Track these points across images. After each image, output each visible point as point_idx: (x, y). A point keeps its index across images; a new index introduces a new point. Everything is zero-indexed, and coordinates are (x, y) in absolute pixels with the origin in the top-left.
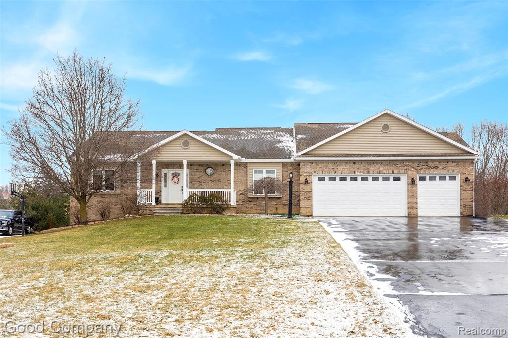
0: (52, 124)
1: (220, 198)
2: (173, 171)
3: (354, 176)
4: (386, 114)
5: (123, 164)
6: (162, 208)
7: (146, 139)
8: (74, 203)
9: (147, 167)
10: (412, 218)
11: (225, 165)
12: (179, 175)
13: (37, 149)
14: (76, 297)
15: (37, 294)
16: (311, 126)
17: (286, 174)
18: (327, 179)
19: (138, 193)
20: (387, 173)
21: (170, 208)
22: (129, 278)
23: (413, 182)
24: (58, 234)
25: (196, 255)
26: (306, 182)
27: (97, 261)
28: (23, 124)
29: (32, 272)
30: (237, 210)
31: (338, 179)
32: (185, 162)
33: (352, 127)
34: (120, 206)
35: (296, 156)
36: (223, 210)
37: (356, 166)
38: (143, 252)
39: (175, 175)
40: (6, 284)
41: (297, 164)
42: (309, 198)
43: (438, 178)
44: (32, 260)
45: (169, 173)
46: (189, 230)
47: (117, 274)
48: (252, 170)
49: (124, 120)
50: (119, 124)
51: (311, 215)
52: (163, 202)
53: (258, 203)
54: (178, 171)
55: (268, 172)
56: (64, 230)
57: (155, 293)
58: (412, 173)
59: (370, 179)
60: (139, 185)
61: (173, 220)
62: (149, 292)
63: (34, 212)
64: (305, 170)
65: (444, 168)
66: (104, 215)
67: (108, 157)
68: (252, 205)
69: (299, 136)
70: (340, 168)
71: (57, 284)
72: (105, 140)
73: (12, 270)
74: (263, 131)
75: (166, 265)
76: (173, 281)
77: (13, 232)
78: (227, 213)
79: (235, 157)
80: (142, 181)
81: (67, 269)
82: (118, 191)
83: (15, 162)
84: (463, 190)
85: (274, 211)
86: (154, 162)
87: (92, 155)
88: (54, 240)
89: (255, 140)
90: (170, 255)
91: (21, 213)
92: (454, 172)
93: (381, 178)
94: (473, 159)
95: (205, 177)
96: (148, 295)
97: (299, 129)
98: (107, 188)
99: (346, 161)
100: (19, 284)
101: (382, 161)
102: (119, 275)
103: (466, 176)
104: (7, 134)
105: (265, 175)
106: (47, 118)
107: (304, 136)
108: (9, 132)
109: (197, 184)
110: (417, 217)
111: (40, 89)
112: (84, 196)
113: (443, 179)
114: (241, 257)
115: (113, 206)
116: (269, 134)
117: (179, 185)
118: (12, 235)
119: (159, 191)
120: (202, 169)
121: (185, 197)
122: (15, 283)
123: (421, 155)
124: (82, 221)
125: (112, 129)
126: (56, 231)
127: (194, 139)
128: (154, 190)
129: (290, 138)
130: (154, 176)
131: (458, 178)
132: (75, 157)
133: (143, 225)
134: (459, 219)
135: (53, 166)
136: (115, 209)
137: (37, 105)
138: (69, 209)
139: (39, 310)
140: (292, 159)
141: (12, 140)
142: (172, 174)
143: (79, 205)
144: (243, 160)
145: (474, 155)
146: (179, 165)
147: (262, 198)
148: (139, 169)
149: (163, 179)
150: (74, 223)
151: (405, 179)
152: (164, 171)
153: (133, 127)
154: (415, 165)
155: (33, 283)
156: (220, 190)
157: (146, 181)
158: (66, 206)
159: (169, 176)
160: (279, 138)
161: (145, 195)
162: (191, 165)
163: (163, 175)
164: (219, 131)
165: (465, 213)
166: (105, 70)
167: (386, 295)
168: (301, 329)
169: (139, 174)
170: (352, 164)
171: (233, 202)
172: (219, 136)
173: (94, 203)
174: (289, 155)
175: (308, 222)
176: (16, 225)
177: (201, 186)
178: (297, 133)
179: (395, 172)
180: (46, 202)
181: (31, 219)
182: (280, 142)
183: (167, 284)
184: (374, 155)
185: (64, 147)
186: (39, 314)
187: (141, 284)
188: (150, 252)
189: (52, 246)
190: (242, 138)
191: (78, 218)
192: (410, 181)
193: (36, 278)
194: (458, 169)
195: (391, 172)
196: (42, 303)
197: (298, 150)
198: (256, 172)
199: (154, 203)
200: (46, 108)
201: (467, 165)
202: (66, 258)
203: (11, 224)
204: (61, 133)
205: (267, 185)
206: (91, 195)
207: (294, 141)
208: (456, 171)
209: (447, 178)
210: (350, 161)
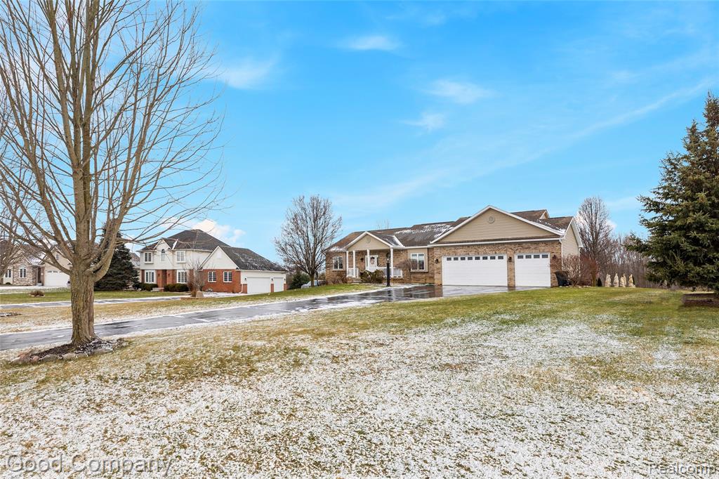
4: (490, 209)
10: (512, 288)
17: (430, 256)
18: (452, 259)
20: (492, 254)
21: (360, 280)
26: (437, 261)
30: (403, 280)
31: (459, 259)
32: (368, 251)
35: (430, 243)
37: (470, 249)
42: (440, 273)
43: (532, 256)
48: (410, 254)
51: (442, 285)
53: (416, 276)
55: (419, 255)
58: (510, 253)
59: (481, 258)
64: (437, 254)
65: (535, 249)
68: (411, 276)
70: (459, 251)
79: (392, 246)
82: (344, 270)
84: (553, 265)
85: (424, 281)
86: (354, 252)
92: (544, 251)
93: (489, 258)
99: (463, 246)
103: (554, 254)
109: (382, 264)
110: (515, 287)
113: (537, 257)
120: (384, 254)
127: (371, 236)
131: (549, 256)
140: (428, 246)
145: (561, 237)
147: (417, 273)
151: (505, 258)
154: (512, 246)
162: (373, 252)
170: (467, 248)
179: (499, 252)
192: (508, 260)
194: (547, 248)
195: (494, 252)
198: (413, 256)
201: (554, 245)
208: (546, 250)
209: (541, 256)
210: (466, 245)
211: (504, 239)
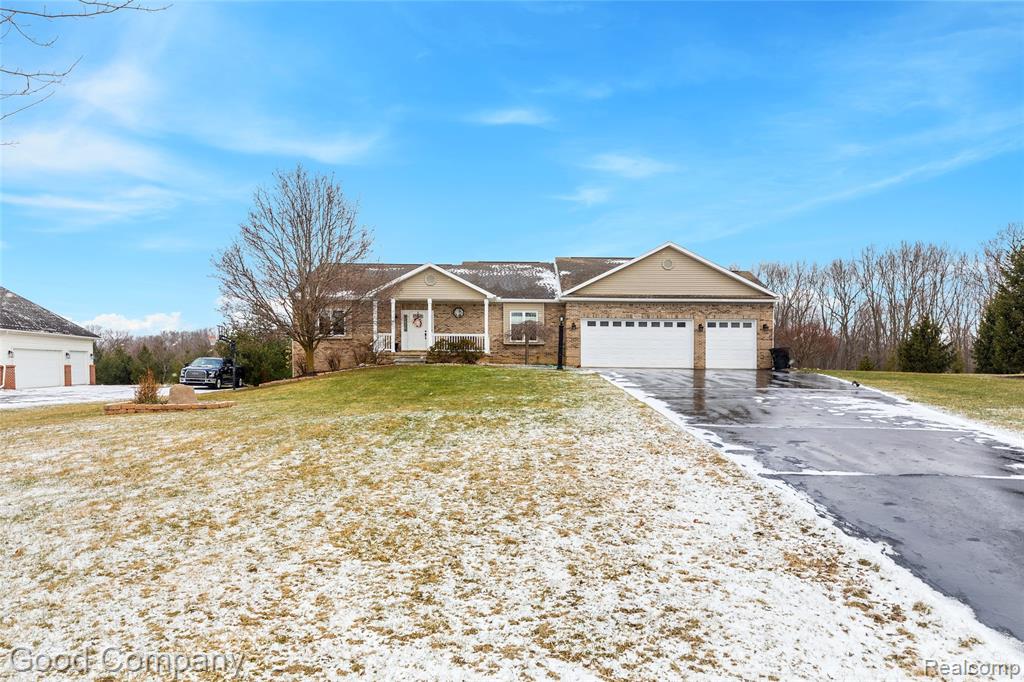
0: (271, 253)
1: (473, 344)
2: (415, 312)
3: (630, 320)
4: (669, 248)
5: (356, 303)
6: (402, 357)
7: (384, 273)
8: (296, 349)
9: (384, 307)
10: (699, 371)
11: (476, 306)
12: (422, 316)
13: (253, 282)
14: (351, 481)
15: (298, 477)
16: (575, 261)
17: (548, 317)
18: (598, 323)
19: (375, 338)
20: (669, 318)
21: (413, 357)
22: (410, 452)
23: (701, 328)
24: (283, 388)
25: (477, 417)
26: (574, 327)
27: (356, 425)
28: (234, 253)
29: (278, 442)
30: (491, 359)
31: (611, 324)
32: (430, 302)
33: (627, 263)
34: (352, 354)
35: (560, 295)
36: (477, 359)
37: (634, 308)
38: (407, 412)
39: (418, 317)
40: (249, 460)
41: (562, 305)
42: (577, 347)
43: (729, 324)
44: (272, 425)
45: (410, 313)
46: (447, 384)
47: (391, 444)
48: (509, 311)
49: (357, 249)
50: (351, 254)
51: (579, 366)
52: (403, 349)
53: (517, 351)
54: (421, 312)
55: (527, 314)
56: (288, 383)
57: (454, 472)
58: (699, 318)
59: (649, 324)
60: (375, 328)
61: (422, 372)
62: (445, 471)
63: (246, 361)
64: (571, 314)
65: (737, 313)
66: (333, 364)
67: (339, 294)
68: (508, 352)
69: (563, 273)
70: (613, 310)
71: (318, 460)
72: (335, 273)
73: (250, 440)
74: (518, 266)
75: (448, 432)
76: (468, 455)
77: (222, 384)
78: (481, 363)
79: (490, 295)
80: (380, 324)
81: (322, 437)
82: (350, 337)
83: (226, 300)
84: (760, 339)
85: (535, 360)
86: (393, 301)
87: (320, 292)
88: (283, 396)
89: (510, 277)
90: (445, 418)
91: (230, 362)
92: (749, 318)
93: (662, 324)
94: (772, 303)
95: (453, 319)
96: (445, 475)
97: (562, 264)
98: (336, 332)
99: (622, 303)
100: (267, 461)
101: (664, 303)
102: (394, 446)
103: (765, 323)
104: (217, 265)
105: (524, 319)
106: (265, 246)
107: (569, 273)
108: (220, 262)
109: (444, 328)
110: (704, 369)
111: (256, 210)
112: (311, 340)
113: (736, 325)
114: (536, 419)
115: (343, 354)
116: (526, 269)
117: (422, 329)
118: (221, 388)
119: (398, 336)
120: (449, 310)
121: (431, 343)
122: (260, 459)
123: (710, 297)
124: (307, 372)
125: (343, 261)
126: (278, 384)
127: (441, 273)
128: (393, 334)
129: (551, 275)
130: (393, 319)
131: (754, 325)
132: (299, 294)
133: (389, 378)
134: (755, 373)
135: (273, 305)
136: (346, 358)
137: (252, 229)
138: (291, 358)
139: (312, 505)
140: (556, 300)
141: (221, 272)
142: (414, 316)
143: (303, 352)
144: (499, 299)
145: (774, 298)
146: (422, 305)
147: (521, 346)
148: (376, 310)
149: (403, 322)
150: (297, 375)
151: (690, 326)
152: (404, 312)
153: (368, 258)
154: (703, 308)
155: (285, 459)
156: (472, 335)
157: (384, 324)
158: (287, 354)
159: (411, 318)
160: (538, 275)
161: (381, 341)
162: (437, 305)
163: (402, 316)
164: (465, 265)
165: (762, 366)
166: (334, 188)
167: (759, 475)
168: (684, 528)
169: (375, 315)
170: (628, 306)
171: (487, 351)
172: (467, 271)
173: (322, 351)
174: (552, 294)
175: (586, 375)
176: (225, 376)
177: (448, 330)
178: (560, 269)
179: (680, 316)
180: (260, 348)
181: (242, 369)
182: (540, 279)
183: (462, 459)
184: (655, 297)
185: (286, 281)
186: (314, 510)
187: (430, 459)
188: (419, 414)
189: (286, 405)
190: (495, 274)
191: (301, 367)
192: (697, 328)
193: (287, 452)
194: (755, 314)
195: (674, 316)
196: (311, 491)
197: (563, 288)
198: (514, 315)
199: (393, 350)
200: (262, 234)
201: (765, 309)
202: (314, 421)
203: (219, 375)
204: (282, 266)
205: (530, 330)
206: (319, 340)
207: (557, 277)
208: (752, 317)
209: (741, 325)
210: (626, 303)
211: (693, 297)
